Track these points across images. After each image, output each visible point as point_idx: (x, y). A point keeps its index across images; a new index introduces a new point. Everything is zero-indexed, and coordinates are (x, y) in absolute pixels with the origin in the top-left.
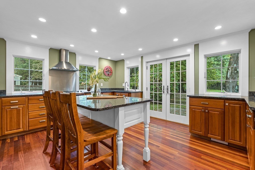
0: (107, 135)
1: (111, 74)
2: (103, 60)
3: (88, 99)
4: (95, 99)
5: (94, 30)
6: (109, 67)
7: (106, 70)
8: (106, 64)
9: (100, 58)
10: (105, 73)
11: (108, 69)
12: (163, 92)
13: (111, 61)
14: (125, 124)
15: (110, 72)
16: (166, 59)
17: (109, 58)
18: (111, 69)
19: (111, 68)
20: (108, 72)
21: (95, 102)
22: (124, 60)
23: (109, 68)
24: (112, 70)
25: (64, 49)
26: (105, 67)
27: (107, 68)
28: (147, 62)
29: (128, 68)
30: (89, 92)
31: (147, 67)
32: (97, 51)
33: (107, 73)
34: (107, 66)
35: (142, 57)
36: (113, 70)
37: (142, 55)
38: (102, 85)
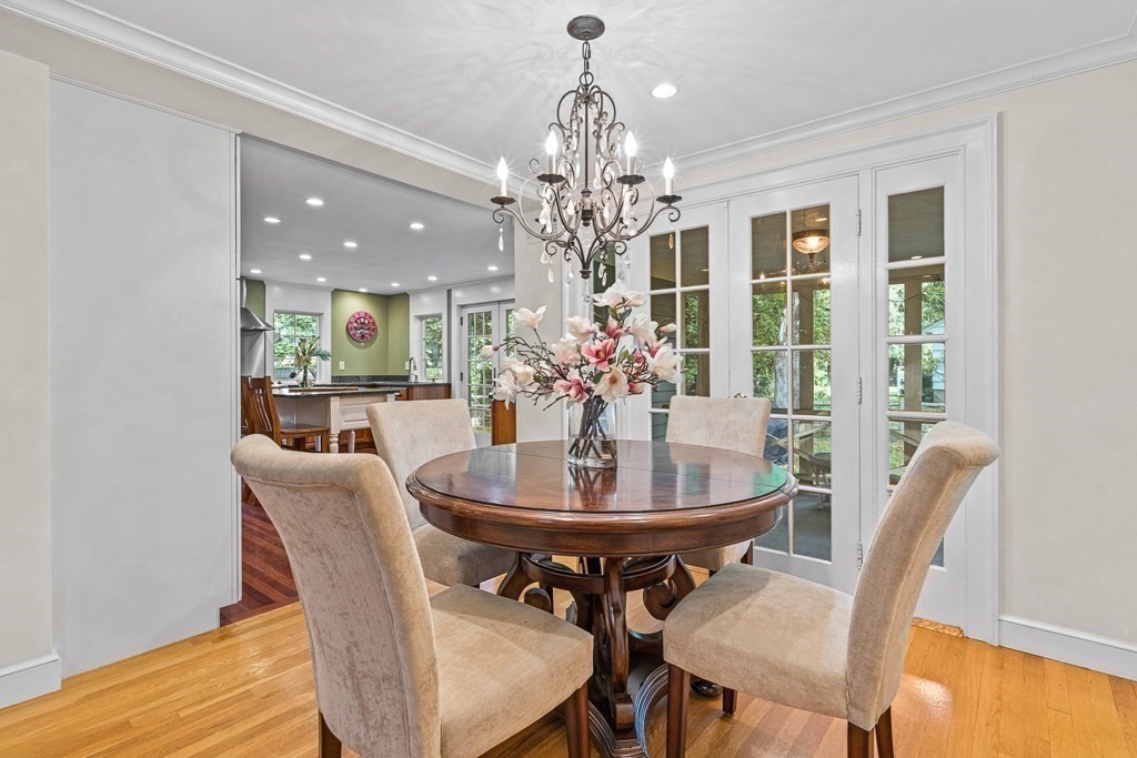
1: (370, 335)
2: (347, 294)
6: (366, 314)
7: (355, 325)
8: (353, 306)
9: (337, 292)
10: (352, 333)
11: (362, 320)
13: (371, 296)
15: (368, 329)
16: (499, 302)
17: (363, 289)
18: (371, 321)
19: (371, 317)
20: (361, 328)
22: (409, 295)
23: (364, 318)
24: (374, 323)
26: (351, 314)
27: (357, 316)
28: (462, 307)
31: (461, 319)
32: (321, 280)
33: (359, 332)
34: (359, 313)
35: (449, 292)
36: (377, 323)
37: (449, 288)
38: (342, 365)
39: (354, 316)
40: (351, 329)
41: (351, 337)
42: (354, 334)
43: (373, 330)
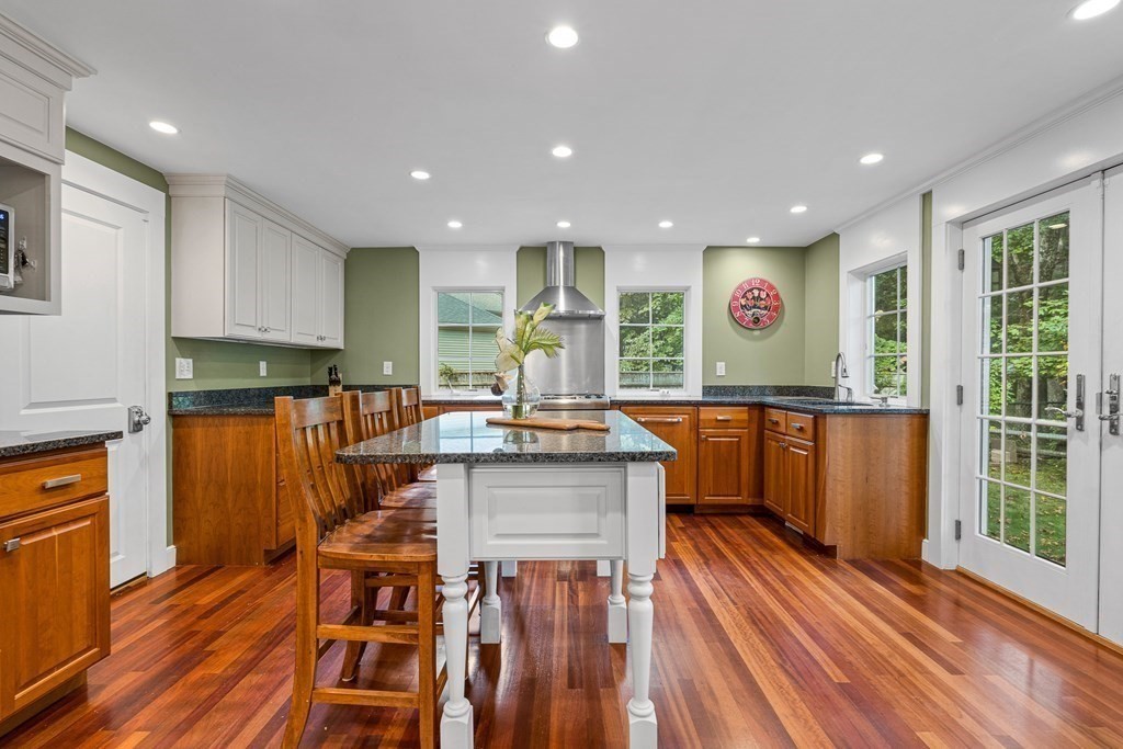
0: (384, 557)
1: (770, 318)
2: (729, 252)
3: (491, 423)
4: (516, 427)
5: (562, 152)
6: (763, 282)
7: (743, 302)
8: (742, 270)
9: (712, 251)
10: (737, 315)
11: (756, 293)
12: (1070, 424)
14: (490, 543)
15: (766, 308)
16: (1104, 171)
17: (753, 240)
18: (771, 294)
19: (771, 287)
20: (755, 307)
21: (518, 439)
22: (838, 235)
23: (760, 289)
24: (777, 297)
25: (560, 242)
26: (737, 285)
27: (747, 288)
28: (964, 223)
29: (861, 274)
30: (499, 398)
31: (962, 253)
32: (666, 224)
33: (750, 312)
34: (749, 282)
35: (927, 198)
36: (782, 295)
37: (924, 188)
38: (721, 368)
39: (740, 287)
40: (736, 309)
41: (738, 322)
42: (742, 317)
43: (776, 309)
